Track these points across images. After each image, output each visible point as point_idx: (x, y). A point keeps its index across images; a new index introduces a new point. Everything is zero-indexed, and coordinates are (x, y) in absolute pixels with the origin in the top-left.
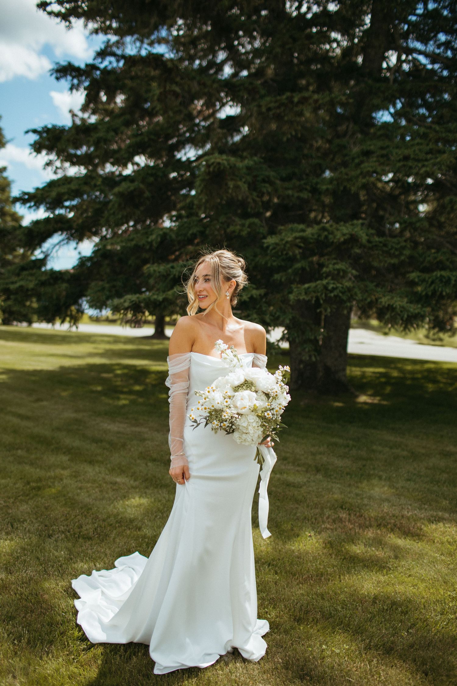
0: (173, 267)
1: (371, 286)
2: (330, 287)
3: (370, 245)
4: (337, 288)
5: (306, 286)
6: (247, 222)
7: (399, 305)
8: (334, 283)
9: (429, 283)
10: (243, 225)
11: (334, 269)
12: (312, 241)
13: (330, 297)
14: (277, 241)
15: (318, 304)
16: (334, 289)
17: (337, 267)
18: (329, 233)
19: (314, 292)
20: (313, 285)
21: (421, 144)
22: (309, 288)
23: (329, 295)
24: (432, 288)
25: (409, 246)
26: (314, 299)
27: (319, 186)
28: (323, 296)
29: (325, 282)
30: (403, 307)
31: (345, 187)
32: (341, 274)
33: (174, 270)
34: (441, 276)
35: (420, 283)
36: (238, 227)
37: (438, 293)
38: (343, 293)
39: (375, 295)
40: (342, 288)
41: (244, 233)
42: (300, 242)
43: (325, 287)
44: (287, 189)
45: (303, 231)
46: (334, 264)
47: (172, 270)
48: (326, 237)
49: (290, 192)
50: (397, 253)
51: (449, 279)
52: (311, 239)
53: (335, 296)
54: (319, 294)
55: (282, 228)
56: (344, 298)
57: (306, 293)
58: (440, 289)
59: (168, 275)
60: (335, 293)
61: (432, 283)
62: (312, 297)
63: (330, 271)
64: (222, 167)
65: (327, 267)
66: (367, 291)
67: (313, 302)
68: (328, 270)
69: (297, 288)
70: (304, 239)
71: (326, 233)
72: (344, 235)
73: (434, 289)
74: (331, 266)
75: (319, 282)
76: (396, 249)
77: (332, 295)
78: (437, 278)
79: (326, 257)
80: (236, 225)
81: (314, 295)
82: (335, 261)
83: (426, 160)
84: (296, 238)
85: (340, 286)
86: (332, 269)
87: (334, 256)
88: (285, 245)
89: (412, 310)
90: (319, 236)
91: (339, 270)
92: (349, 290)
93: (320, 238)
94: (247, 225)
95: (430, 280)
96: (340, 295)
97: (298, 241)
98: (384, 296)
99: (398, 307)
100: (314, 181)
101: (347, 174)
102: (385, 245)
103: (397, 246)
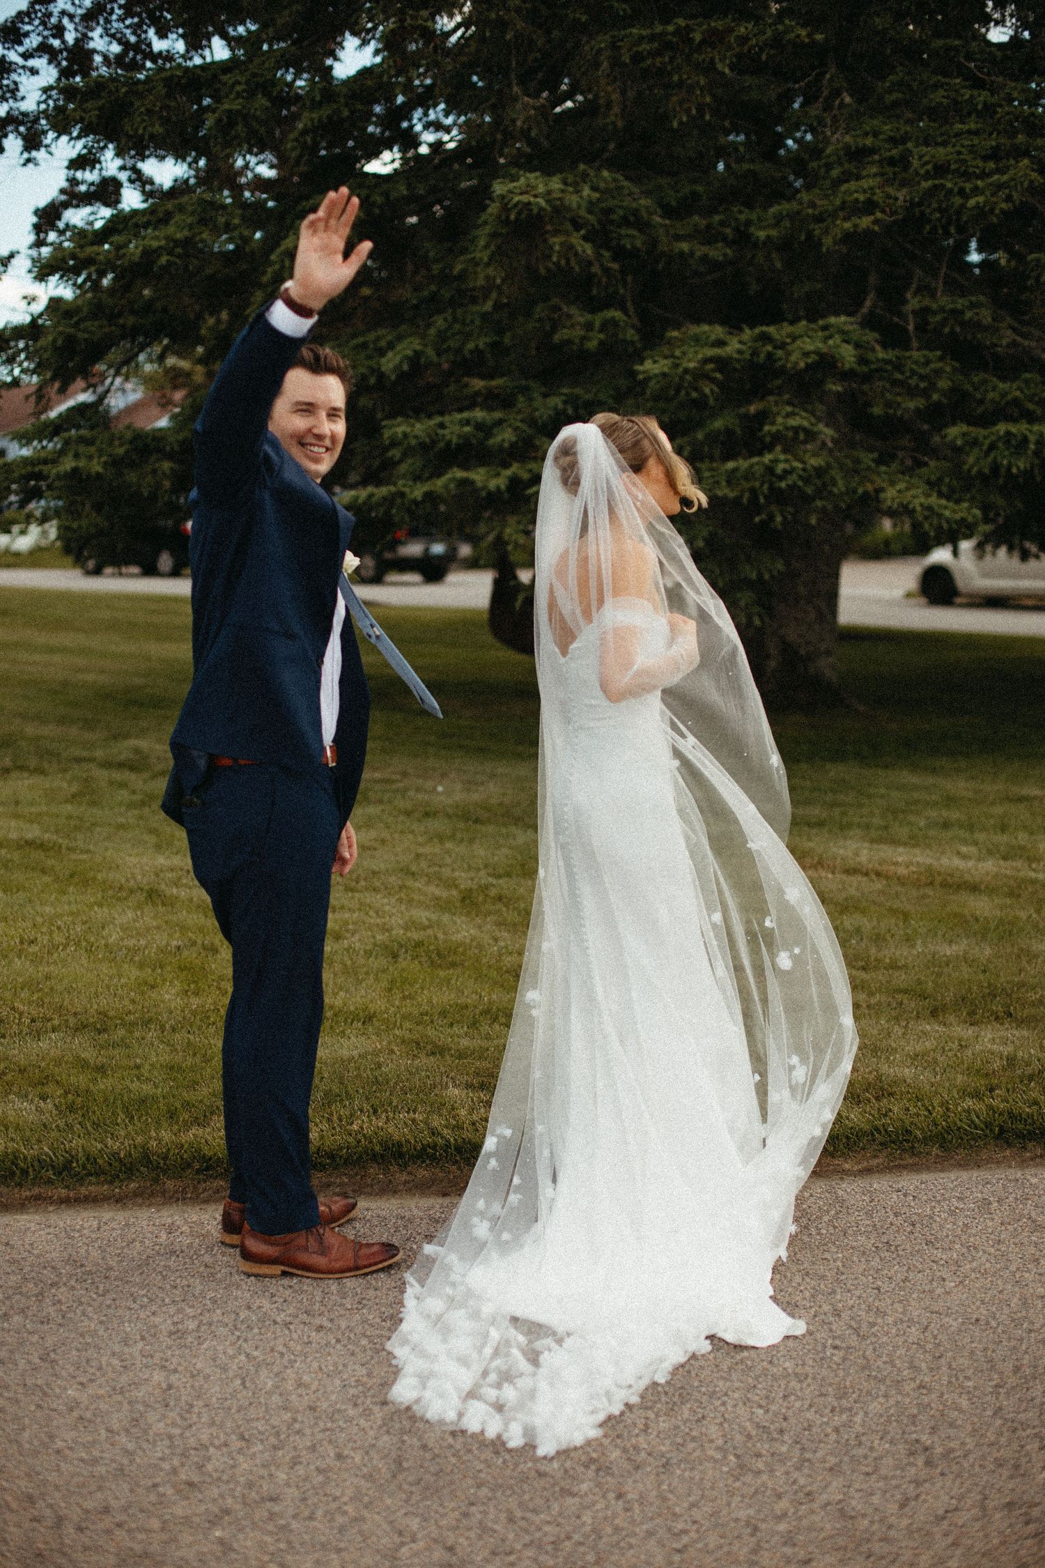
0: (442, 426)
1: (867, 458)
2: (780, 467)
3: (865, 369)
4: (793, 470)
5: (731, 465)
6: (598, 319)
7: (921, 505)
8: (787, 461)
9: (985, 448)
10: (589, 326)
11: (787, 428)
12: (738, 366)
13: (780, 489)
14: (666, 370)
15: (755, 506)
16: (787, 472)
17: (793, 422)
18: (775, 347)
19: (746, 478)
20: (743, 464)
21: (976, 133)
22: (735, 470)
23: (777, 485)
24: (990, 459)
25: (948, 369)
26: (747, 495)
27: (752, 230)
28: (766, 486)
29: (767, 458)
30: (930, 508)
31: (810, 236)
32: (802, 436)
33: (446, 432)
34: (1008, 433)
35: (967, 448)
36: (579, 332)
37: (1003, 471)
38: (807, 480)
39: (872, 482)
40: (804, 470)
41: (592, 345)
42: (713, 370)
43: (770, 470)
44: (678, 238)
45: (721, 343)
46: (788, 415)
47: (441, 432)
48: (769, 355)
49: (685, 246)
50: (922, 385)
51: (1025, 440)
52: (738, 361)
53: (792, 487)
54: (757, 484)
55: (675, 334)
56: (809, 490)
57: (729, 482)
58: (1005, 462)
59: (434, 442)
60: (791, 480)
61: (992, 447)
62: (743, 491)
63: (778, 431)
64: (535, 211)
65: (773, 423)
66: (856, 471)
67: (745, 500)
68: (774, 429)
69: (712, 469)
70: (722, 363)
71: (769, 348)
72: (806, 354)
73: (995, 461)
74: (780, 420)
75: (755, 460)
76: (922, 378)
77: (783, 485)
78: (1000, 438)
79: (771, 398)
80: (573, 326)
81: (746, 485)
82: (789, 409)
83: (984, 175)
84: (706, 361)
85: (800, 465)
86: (781, 428)
87: (786, 397)
88: (682, 378)
89: (947, 513)
90: (755, 353)
91: (796, 430)
92: (820, 472)
93: (755, 359)
94: (597, 324)
95: (987, 442)
96: (800, 483)
97: (710, 366)
98: (892, 483)
99: (918, 509)
100: (742, 217)
101: (813, 205)
102: (899, 367)
103: (922, 371)
